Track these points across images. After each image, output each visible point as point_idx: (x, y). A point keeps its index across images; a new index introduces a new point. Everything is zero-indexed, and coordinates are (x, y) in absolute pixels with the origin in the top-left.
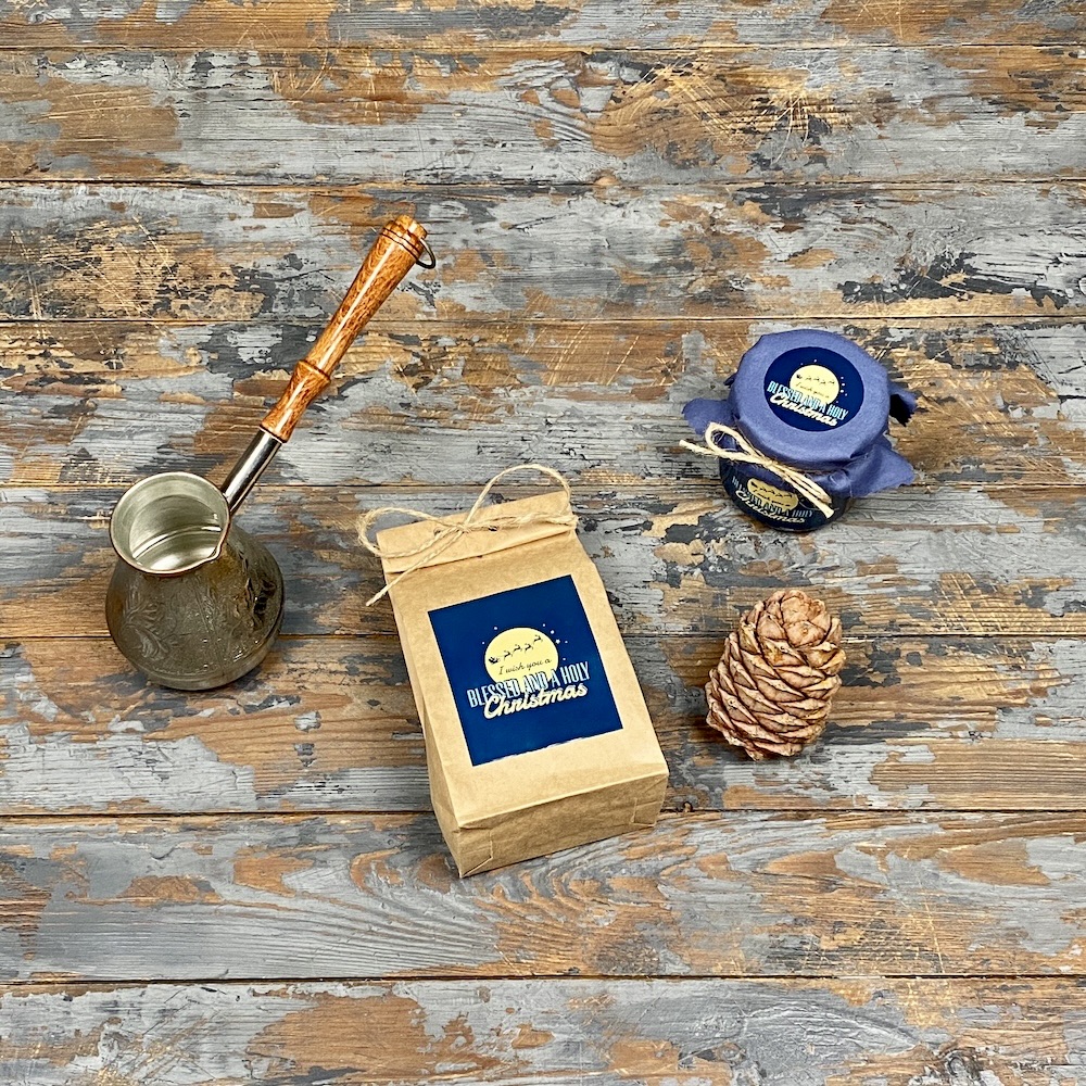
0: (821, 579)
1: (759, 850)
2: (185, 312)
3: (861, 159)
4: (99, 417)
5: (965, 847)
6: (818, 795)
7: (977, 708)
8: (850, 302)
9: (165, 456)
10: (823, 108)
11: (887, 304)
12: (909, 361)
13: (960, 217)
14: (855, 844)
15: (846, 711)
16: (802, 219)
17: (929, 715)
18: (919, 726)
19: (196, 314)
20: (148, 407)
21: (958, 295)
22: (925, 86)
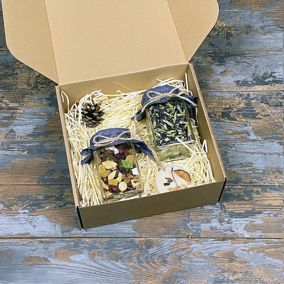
0: (230, 168)
1: (211, 250)
2: (42, 89)
3: (242, 44)
4: (17, 120)
5: (273, 249)
6: (229, 233)
7: (276, 207)
8: (238, 86)
9: (35, 131)
10: (230, 29)
11: (249, 87)
12: (256, 104)
13: (271, 61)
14: (240, 248)
15: (237, 208)
16: (224, 62)
17: (262, 210)
18: (260, 213)
19: (46, 89)
20: (31, 117)
21: (270, 84)
22: (260, 23)
